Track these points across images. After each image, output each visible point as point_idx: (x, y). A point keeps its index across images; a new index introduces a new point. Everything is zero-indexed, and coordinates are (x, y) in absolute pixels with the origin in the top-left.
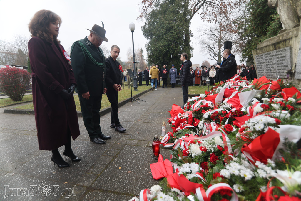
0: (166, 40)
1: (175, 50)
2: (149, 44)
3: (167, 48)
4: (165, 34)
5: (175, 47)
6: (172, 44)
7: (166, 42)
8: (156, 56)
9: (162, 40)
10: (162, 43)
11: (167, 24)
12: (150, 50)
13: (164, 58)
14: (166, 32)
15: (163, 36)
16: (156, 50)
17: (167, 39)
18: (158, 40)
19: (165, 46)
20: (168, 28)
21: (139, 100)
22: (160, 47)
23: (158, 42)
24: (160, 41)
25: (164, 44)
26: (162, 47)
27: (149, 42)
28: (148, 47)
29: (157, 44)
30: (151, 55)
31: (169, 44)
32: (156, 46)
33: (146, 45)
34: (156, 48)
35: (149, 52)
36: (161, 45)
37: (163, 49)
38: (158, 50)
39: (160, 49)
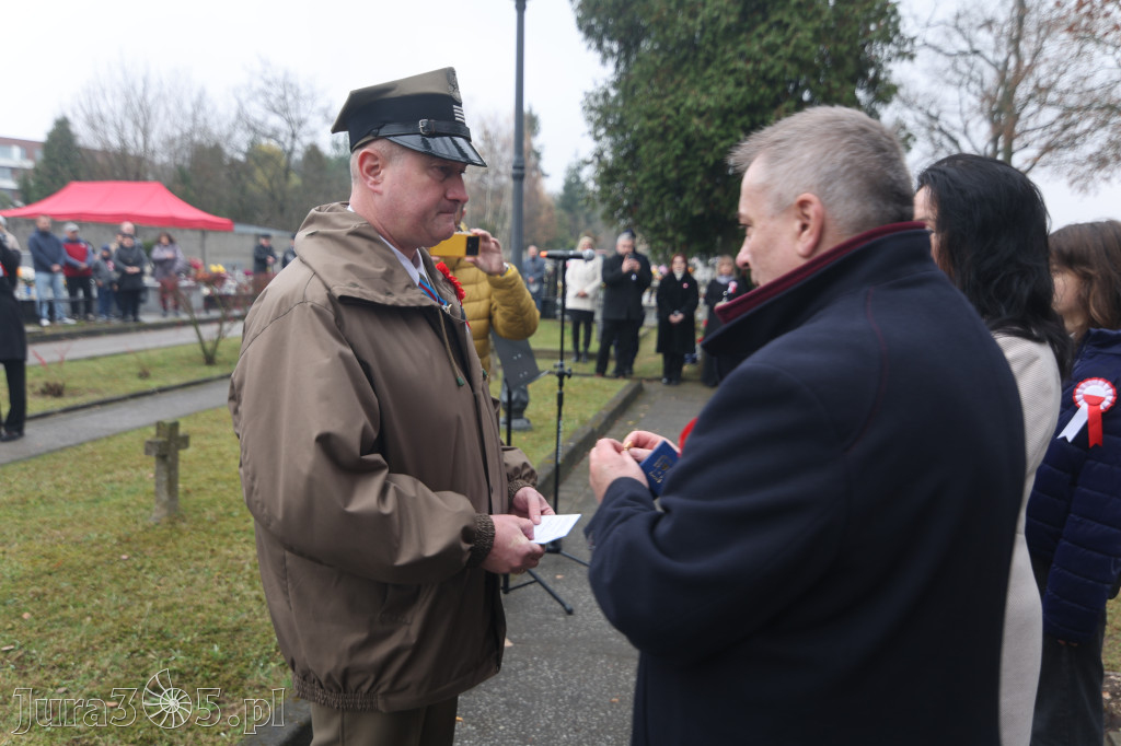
0: (733, 72)
2: (606, 95)
3: (744, 128)
6: (775, 104)
7: (738, 84)
8: (653, 177)
9: (710, 71)
10: (709, 95)
12: (610, 131)
13: (710, 192)
15: (715, 45)
16: (663, 137)
17: (749, 67)
19: (726, 114)
22: (695, 121)
23: (678, 86)
24: (692, 75)
25: (722, 100)
26: (705, 118)
27: (614, 78)
28: (600, 110)
29: (672, 97)
30: (618, 162)
31: (756, 98)
32: (661, 106)
33: (592, 98)
34: (662, 119)
35: (607, 142)
36: (699, 105)
37: (712, 130)
38: (675, 137)
39: (692, 129)
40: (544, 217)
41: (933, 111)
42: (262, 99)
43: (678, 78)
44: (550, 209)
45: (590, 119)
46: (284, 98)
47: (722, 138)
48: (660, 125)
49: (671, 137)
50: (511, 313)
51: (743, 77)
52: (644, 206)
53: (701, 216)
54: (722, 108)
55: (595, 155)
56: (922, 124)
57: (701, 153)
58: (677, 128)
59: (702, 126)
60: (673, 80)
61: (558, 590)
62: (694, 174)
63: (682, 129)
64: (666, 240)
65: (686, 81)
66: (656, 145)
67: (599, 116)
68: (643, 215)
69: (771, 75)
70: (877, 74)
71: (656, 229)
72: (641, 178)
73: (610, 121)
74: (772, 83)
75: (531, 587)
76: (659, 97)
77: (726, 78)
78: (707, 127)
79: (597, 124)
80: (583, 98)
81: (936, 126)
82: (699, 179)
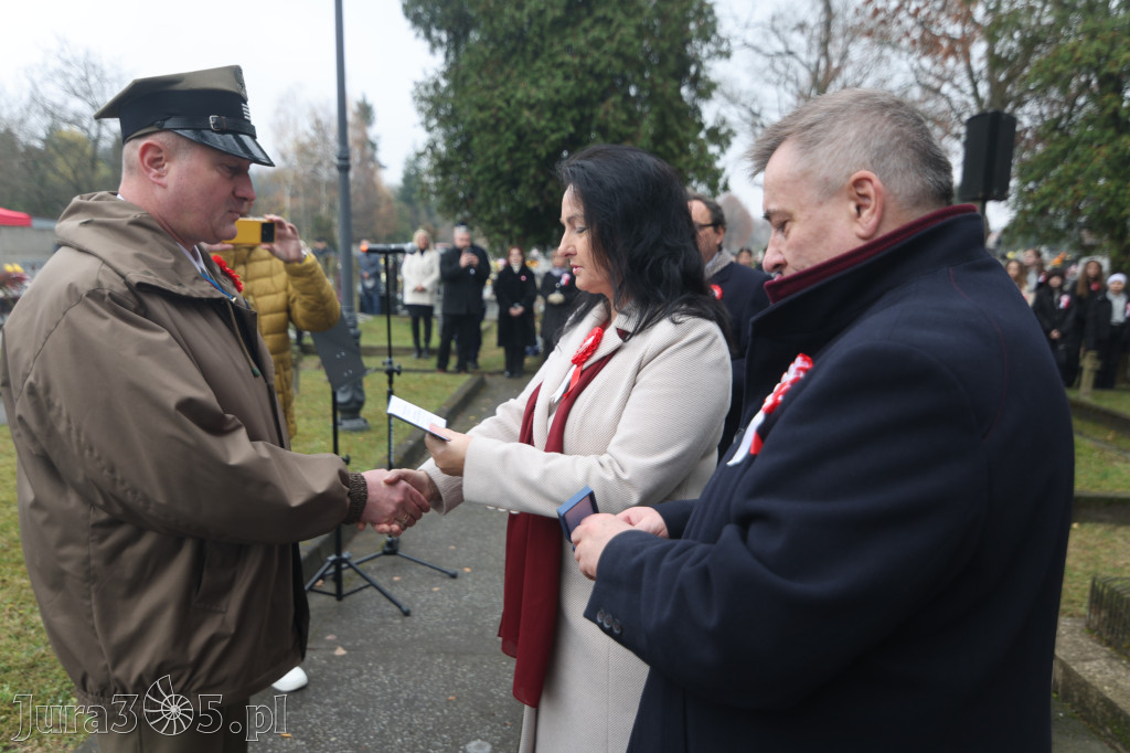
0: (561, 65)
2: (436, 85)
3: (573, 121)
4: (559, 24)
5: (624, 117)
6: (603, 99)
7: (567, 78)
8: (488, 169)
9: (539, 64)
10: (539, 87)
12: (443, 122)
13: (544, 185)
15: (542, 38)
16: (495, 128)
17: (577, 61)
19: (555, 108)
21: (391, 558)
22: (526, 113)
23: (508, 78)
24: (521, 68)
25: (552, 94)
26: (535, 111)
27: (443, 68)
28: (431, 100)
29: (502, 89)
30: (451, 154)
31: (585, 92)
32: (492, 97)
33: (422, 88)
34: (493, 111)
35: (439, 133)
36: (529, 97)
37: (543, 123)
38: (508, 128)
39: (522, 121)
40: (383, 210)
41: (756, 109)
42: (59, 81)
43: (507, 69)
44: (389, 201)
45: (421, 109)
46: (86, 80)
47: (553, 131)
48: (492, 116)
49: (502, 128)
50: (312, 302)
51: (570, 71)
52: (480, 199)
53: (536, 209)
54: (551, 100)
55: (429, 146)
56: (745, 120)
57: (533, 145)
58: (508, 121)
59: (533, 119)
60: (502, 71)
61: (395, 592)
62: (528, 166)
63: (514, 121)
64: (503, 233)
65: (515, 73)
66: (489, 137)
67: (430, 106)
68: (479, 207)
69: (598, 69)
70: (698, 72)
71: (493, 222)
72: (476, 169)
73: (442, 112)
74: (599, 77)
75: (367, 591)
76: (488, 88)
77: (554, 71)
78: (538, 119)
79: (429, 116)
80: (412, 87)
81: (758, 123)
82: (532, 171)
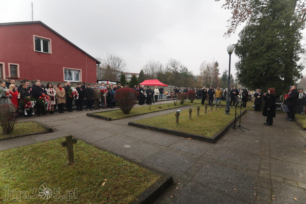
0: (265, 58)
1: (278, 70)
2: (240, 63)
4: (265, 52)
6: (273, 63)
7: (266, 61)
8: (249, 76)
9: (260, 59)
10: (260, 63)
11: (269, 41)
12: (240, 69)
14: (267, 49)
15: (261, 54)
17: (268, 58)
18: (254, 59)
19: (263, 66)
20: (269, 46)
21: (240, 127)
22: (257, 67)
23: (254, 61)
24: (257, 59)
25: (263, 63)
26: (259, 66)
27: (241, 60)
28: (238, 65)
29: (253, 63)
30: (242, 74)
31: (270, 63)
32: (251, 65)
35: (239, 71)
36: (258, 64)
42: (171, 65)
46: (174, 64)
47: (263, 70)
49: (253, 70)
51: (267, 59)
52: (246, 81)
55: (237, 73)
60: (253, 60)
63: (255, 68)
64: (251, 86)
70: (296, 56)
73: (240, 67)
74: (273, 60)
77: (263, 60)
78: (260, 68)
79: (238, 68)
82: (258, 76)
